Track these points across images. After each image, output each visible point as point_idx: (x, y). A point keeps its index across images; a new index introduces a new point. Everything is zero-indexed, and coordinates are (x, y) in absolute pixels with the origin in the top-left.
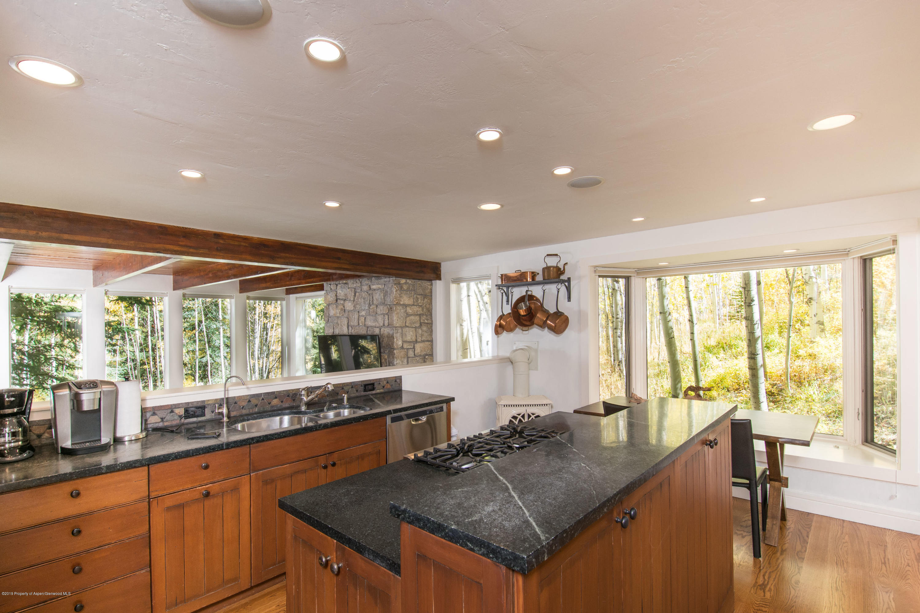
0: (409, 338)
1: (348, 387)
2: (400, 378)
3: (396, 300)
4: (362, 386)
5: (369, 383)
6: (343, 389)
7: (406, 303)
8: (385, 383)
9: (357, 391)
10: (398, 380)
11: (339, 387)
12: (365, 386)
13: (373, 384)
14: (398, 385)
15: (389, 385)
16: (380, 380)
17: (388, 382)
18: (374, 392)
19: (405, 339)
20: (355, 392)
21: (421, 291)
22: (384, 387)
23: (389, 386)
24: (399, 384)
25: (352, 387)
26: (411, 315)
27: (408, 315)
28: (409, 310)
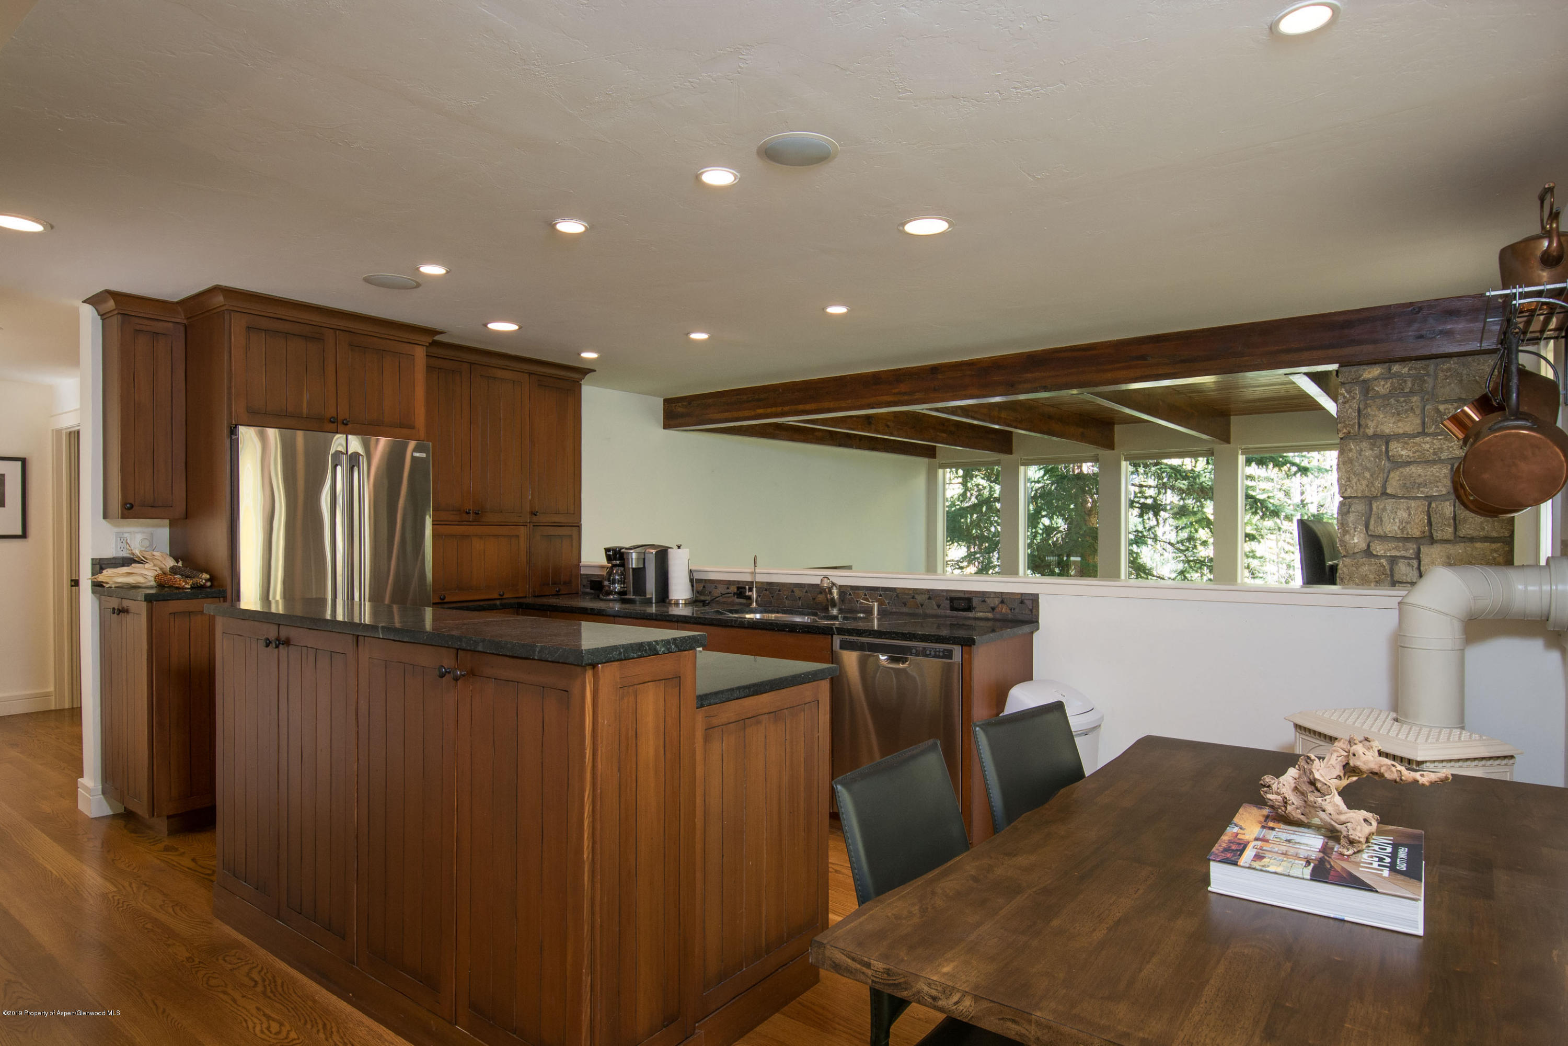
0: (1391, 527)
1: (923, 596)
2: (1035, 598)
3: (1345, 427)
4: (947, 599)
5: (962, 595)
6: (913, 598)
7: (1387, 431)
8: (997, 601)
9: (939, 606)
10: (1028, 603)
11: (908, 594)
12: (952, 600)
13: (969, 600)
14: (1027, 612)
15: (1005, 607)
16: (984, 594)
17: (1002, 602)
18: (971, 614)
19: (1379, 531)
20: (936, 607)
21: (1457, 390)
22: (993, 609)
23: (1004, 609)
24: (1031, 610)
25: (930, 598)
26: (1408, 463)
27: (1398, 464)
28: (1399, 450)
